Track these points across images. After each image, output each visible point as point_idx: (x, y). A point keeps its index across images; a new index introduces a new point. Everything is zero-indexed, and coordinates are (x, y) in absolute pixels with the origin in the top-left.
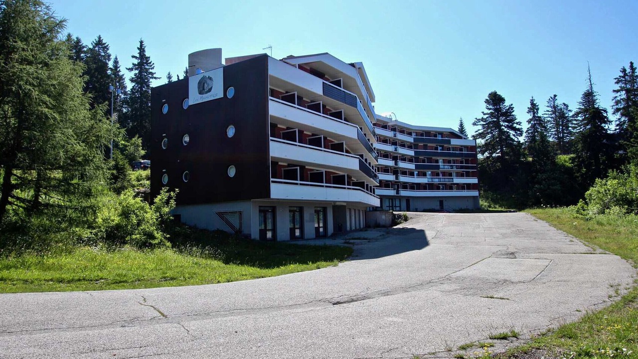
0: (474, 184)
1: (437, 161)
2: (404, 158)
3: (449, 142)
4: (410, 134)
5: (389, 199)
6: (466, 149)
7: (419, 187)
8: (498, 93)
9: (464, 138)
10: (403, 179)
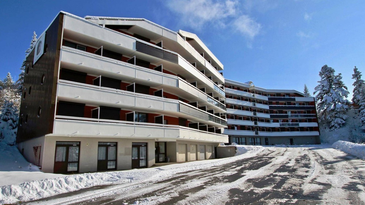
0: (315, 127)
1: (286, 113)
2: (261, 111)
3: (294, 99)
4: (266, 95)
5: (236, 138)
6: (307, 104)
7: (274, 129)
8: (329, 66)
9: (305, 97)
10: (260, 124)
